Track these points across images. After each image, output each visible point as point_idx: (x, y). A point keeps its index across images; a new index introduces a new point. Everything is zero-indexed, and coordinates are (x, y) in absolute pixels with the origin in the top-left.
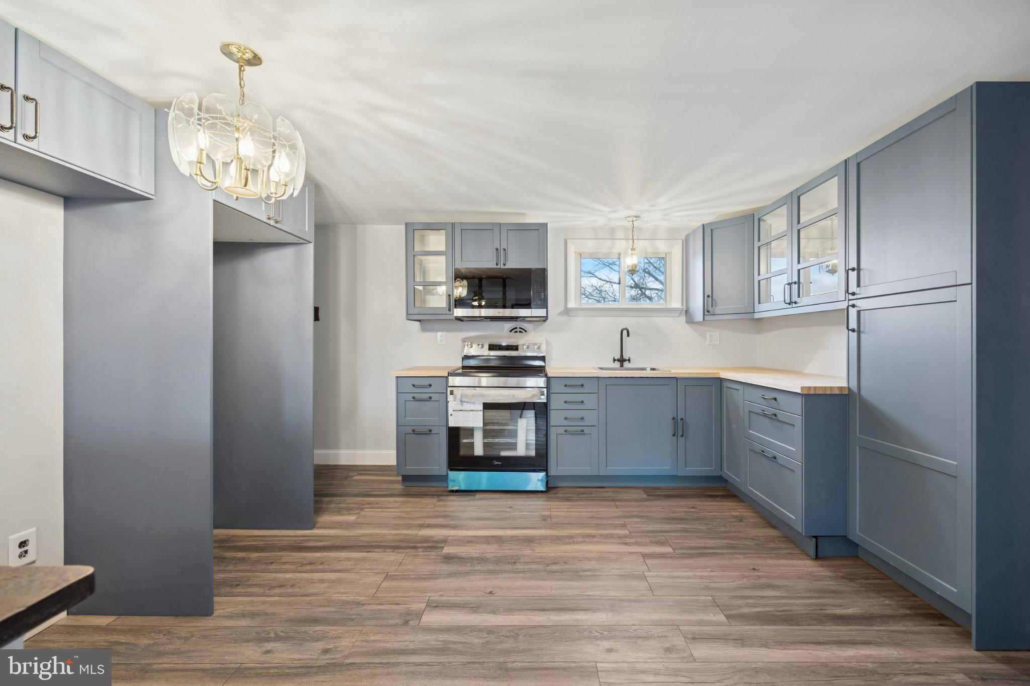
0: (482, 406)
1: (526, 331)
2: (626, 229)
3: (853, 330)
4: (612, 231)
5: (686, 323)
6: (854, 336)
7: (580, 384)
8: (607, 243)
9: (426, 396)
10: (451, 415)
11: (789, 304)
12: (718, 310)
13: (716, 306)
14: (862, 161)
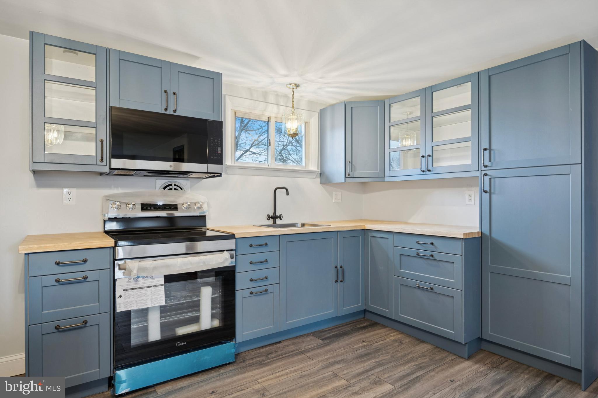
0: (163, 279)
1: (181, 189)
2: (286, 96)
3: (486, 192)
4: (265, 95)
5: (320, 183)
6: (486, 196)
7: (264, 243)
8: (262, 105)
9: (81, 275)
10: (120, 296)
11: (423, 171)
12: (357, 173)
13: (355, 171)
14: (493, 75)
